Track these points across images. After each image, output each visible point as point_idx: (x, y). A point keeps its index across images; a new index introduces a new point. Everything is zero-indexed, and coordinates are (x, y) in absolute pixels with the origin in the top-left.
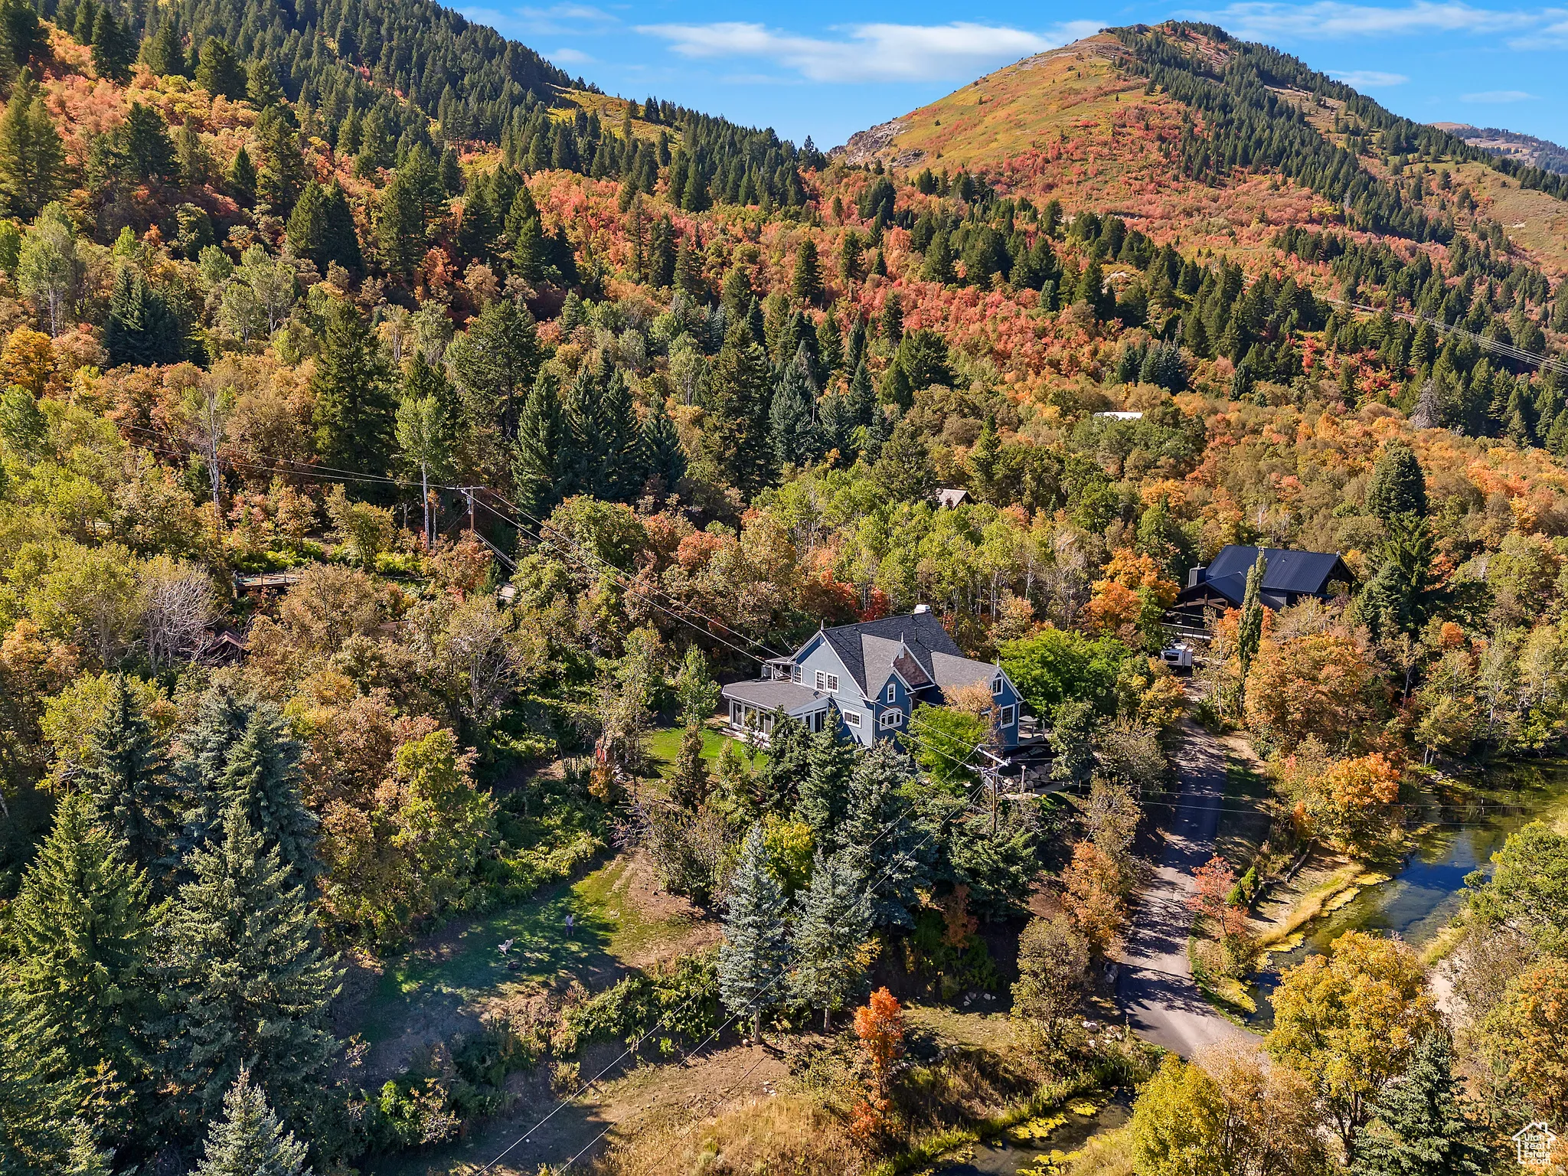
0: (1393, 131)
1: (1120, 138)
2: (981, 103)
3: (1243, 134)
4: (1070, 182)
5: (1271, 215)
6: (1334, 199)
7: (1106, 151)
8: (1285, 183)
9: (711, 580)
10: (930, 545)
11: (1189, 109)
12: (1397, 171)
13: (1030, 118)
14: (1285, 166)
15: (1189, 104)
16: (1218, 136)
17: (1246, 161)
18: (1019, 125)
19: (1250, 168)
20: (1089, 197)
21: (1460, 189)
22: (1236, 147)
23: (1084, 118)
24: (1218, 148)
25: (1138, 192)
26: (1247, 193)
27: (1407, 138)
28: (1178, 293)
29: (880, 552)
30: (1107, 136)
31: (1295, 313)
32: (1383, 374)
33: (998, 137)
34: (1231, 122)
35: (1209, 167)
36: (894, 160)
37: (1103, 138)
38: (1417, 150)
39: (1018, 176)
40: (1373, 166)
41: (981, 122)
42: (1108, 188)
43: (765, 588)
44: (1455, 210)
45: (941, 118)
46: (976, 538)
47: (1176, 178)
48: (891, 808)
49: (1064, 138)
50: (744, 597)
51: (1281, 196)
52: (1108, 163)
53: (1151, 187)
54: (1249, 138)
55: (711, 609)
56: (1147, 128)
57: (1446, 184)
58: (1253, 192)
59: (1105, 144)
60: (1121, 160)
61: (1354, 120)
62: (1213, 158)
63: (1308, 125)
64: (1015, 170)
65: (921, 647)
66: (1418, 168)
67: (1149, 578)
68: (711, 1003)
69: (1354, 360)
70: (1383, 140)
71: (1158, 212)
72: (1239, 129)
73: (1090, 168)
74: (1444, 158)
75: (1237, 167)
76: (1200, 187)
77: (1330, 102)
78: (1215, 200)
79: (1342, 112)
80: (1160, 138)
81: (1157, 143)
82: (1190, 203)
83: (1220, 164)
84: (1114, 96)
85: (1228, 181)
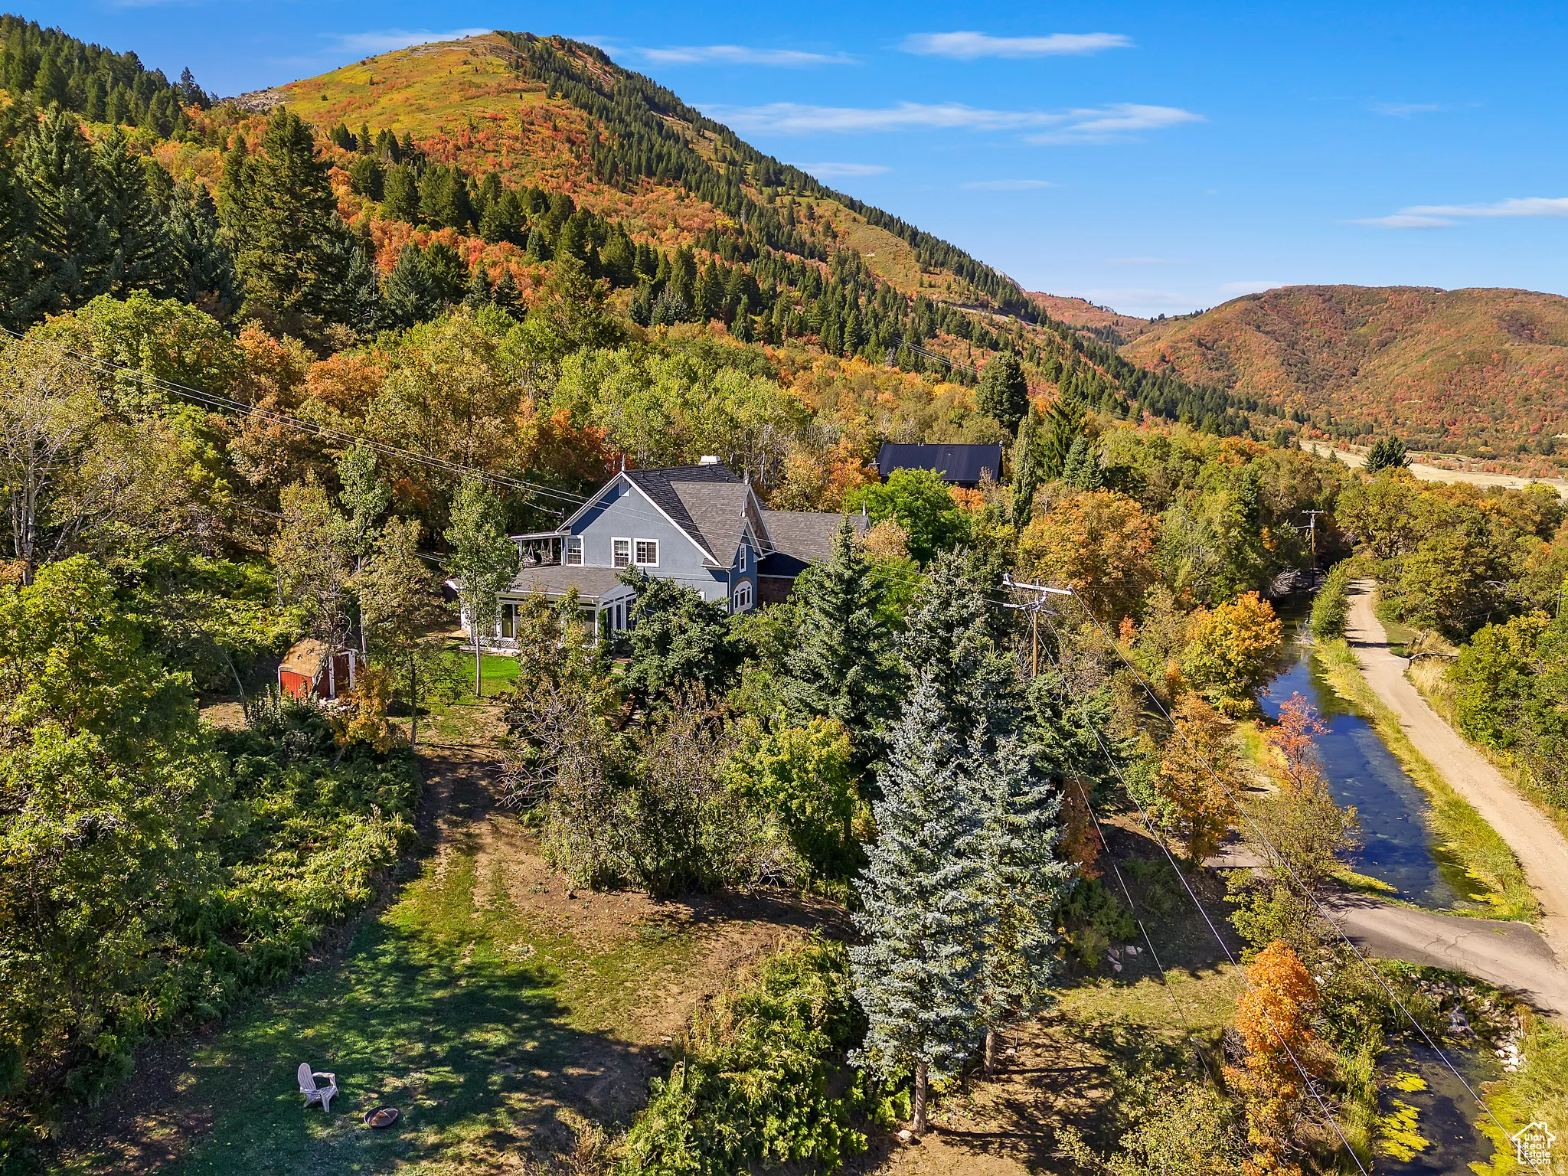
0: (762, 166)
1: (531, 135)
2: (372, 83)
3: (644, 146)
5: (683, 222)
6: (733, 214)
7: (518, 145)
8: (688, 196)
11: (591, 118)
12: (771, 200)
13: (431, 104)
14: (685, 181)
15: (590, 113)
16: (622, 146)
17: (650, 173)
18: (421, 109)
19: (655, 180)
21: (823, 221)
22: (639, 158)
23: (490, 111)
24: (623, 159)
26: (656, 201)
27: (774, 173)
30: (518, 131)
34: (632, 134)
35: (618, 174)
37: (514, 132)
38: (783, 184)
40: (751, 193)
44: (821, 236)
45: (327, 93)
47: (589, 180)
49: (473, 128)
51: (687, 207)
52: (523, 159)
53: (567, 185)
54: (651, 150)
56: (555, 129)
57: (811, 216)
58: (661, 200)
59: (516, 139)
60: (534, 156)
61: (729, 152)
62: (621, 166)
63: (692, 151)
66: (787, 199)
70: (755, 173)
72: (640, 143)
73: (504, 161)
74: (806, 193)
75: (642, 176)
76: (613, 191)
77: (708, 134)
78: (630, 204)
79: (719, 144)
80: (569, 140)
81: (567, 145)
82: (606, 204)
83: (628, 173)
84: (517, 95)
85: (637, 188)
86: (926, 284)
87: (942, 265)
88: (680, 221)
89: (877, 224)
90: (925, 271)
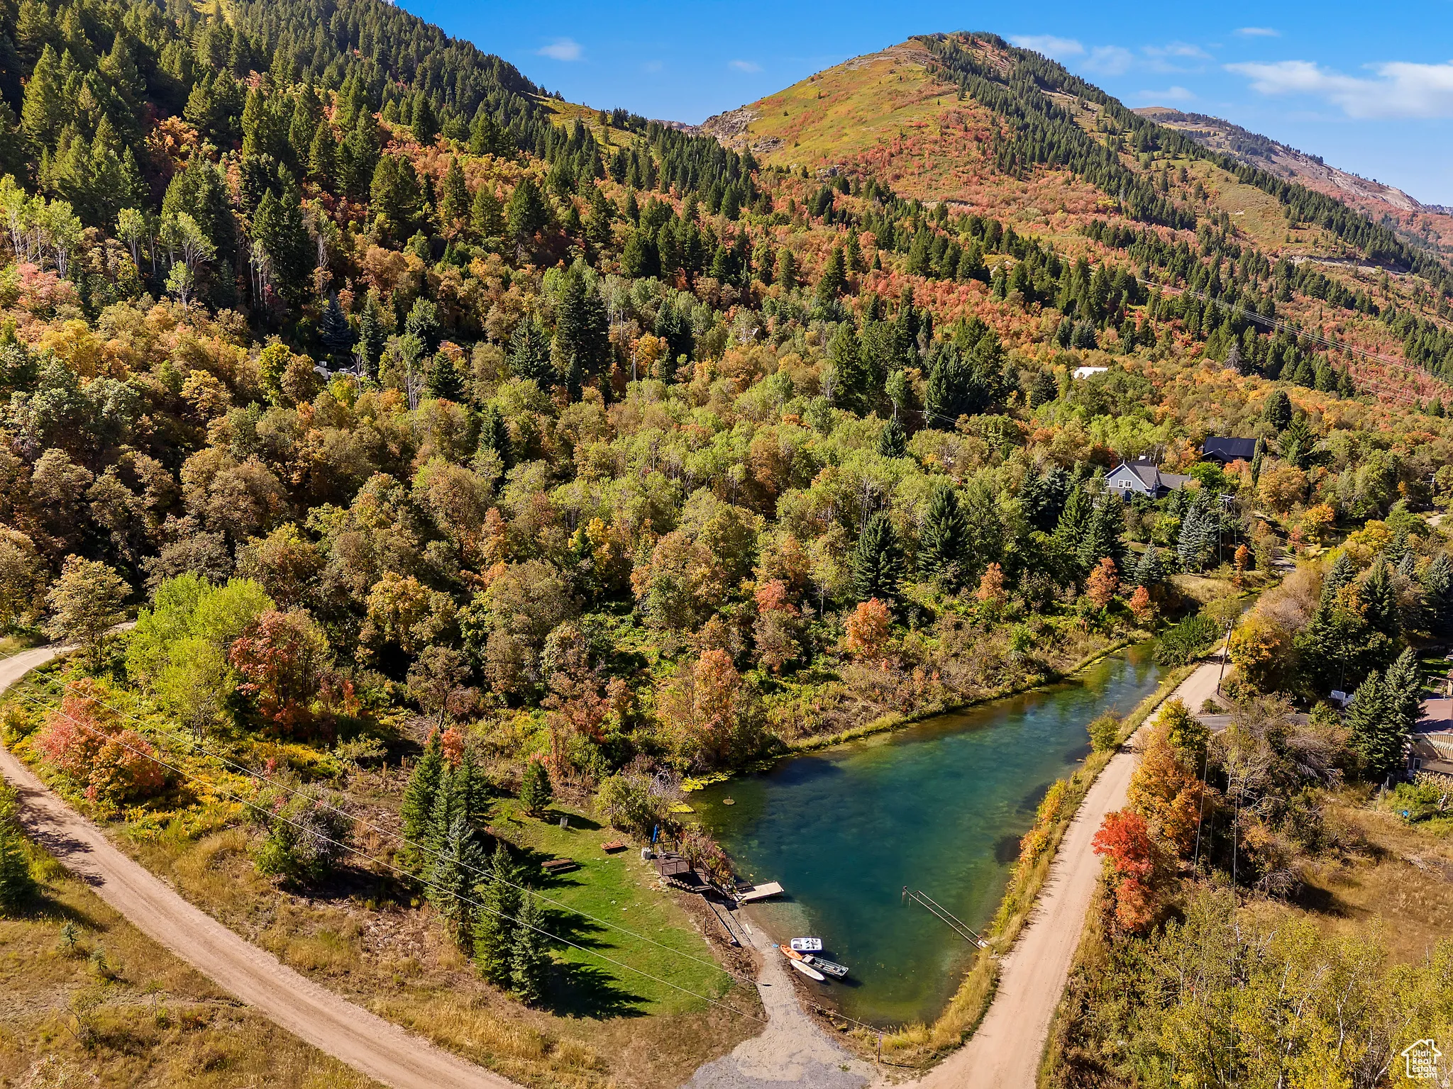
0: (1142, 132)
1: (947, 138)
2: (820, 97)
3: (1038, 137)
4: (912, 174)
5: (1069, 206)
6: (1111, 193)
7: (937, 148)
8: (1074, 179)
11: (994, 114)
12: (1147, 166)
13: (869, 116)
14: (1072, 164)
15: (993, 110)
16: (1019, 138)
17: (1042, 160)
18: (862, 122)
19: (1047, 166)
20: (930, 187)
21: (1195, 182)
22: (1034, 147)
23: (916, 119)
24: (1020, 149)
25: (967, 184)
26: (1047, 186)
27: (1152, 138)
30: (937, 135)
31: (1126, 293)
32: (1187, 336)
33: (847, 131)
34: (1028, 126)
35: (1016, 164)
36: (755, 146)
37: (933, 137)
38: (1159, 149)
40: (1128, 161)
41: (825, 115)
42: (943, 180)
44: (1192, 199)
45: (788, 109)
47: (993, 173)
49: (903, 136)
51: (1073, 190)
52: (940, 159)
53: (975, 179)
54: (1043, 141)
56: (966, 129)
57: (1184, 179)
58: (1051, 185)
59: (936, 142)
60: (949, 156)
61: (1110, 121)
62: (1018, 156)
63: (1076, 124)
64: (869, 163)
66: (1162, 164)
70: (1134, 140)
71: (985, 201)
72: (1034, 132)
73: (927, 163)
74: (1181, 156)
75: (1035, 164)
76: (1011, 180)
77: (1091, 105)
78: (1025, 192)
79: (1101, 114)
80: (978, 139)
81: (975, 143)
82: (1006, 193)
83: (1023, 161)
84: (935, 100)
85: (1031, 175)
86: (1293, 239)
87: (1312, 219)
88: (1067, 204)
89: (1249, 182)
90: (1293, 227)
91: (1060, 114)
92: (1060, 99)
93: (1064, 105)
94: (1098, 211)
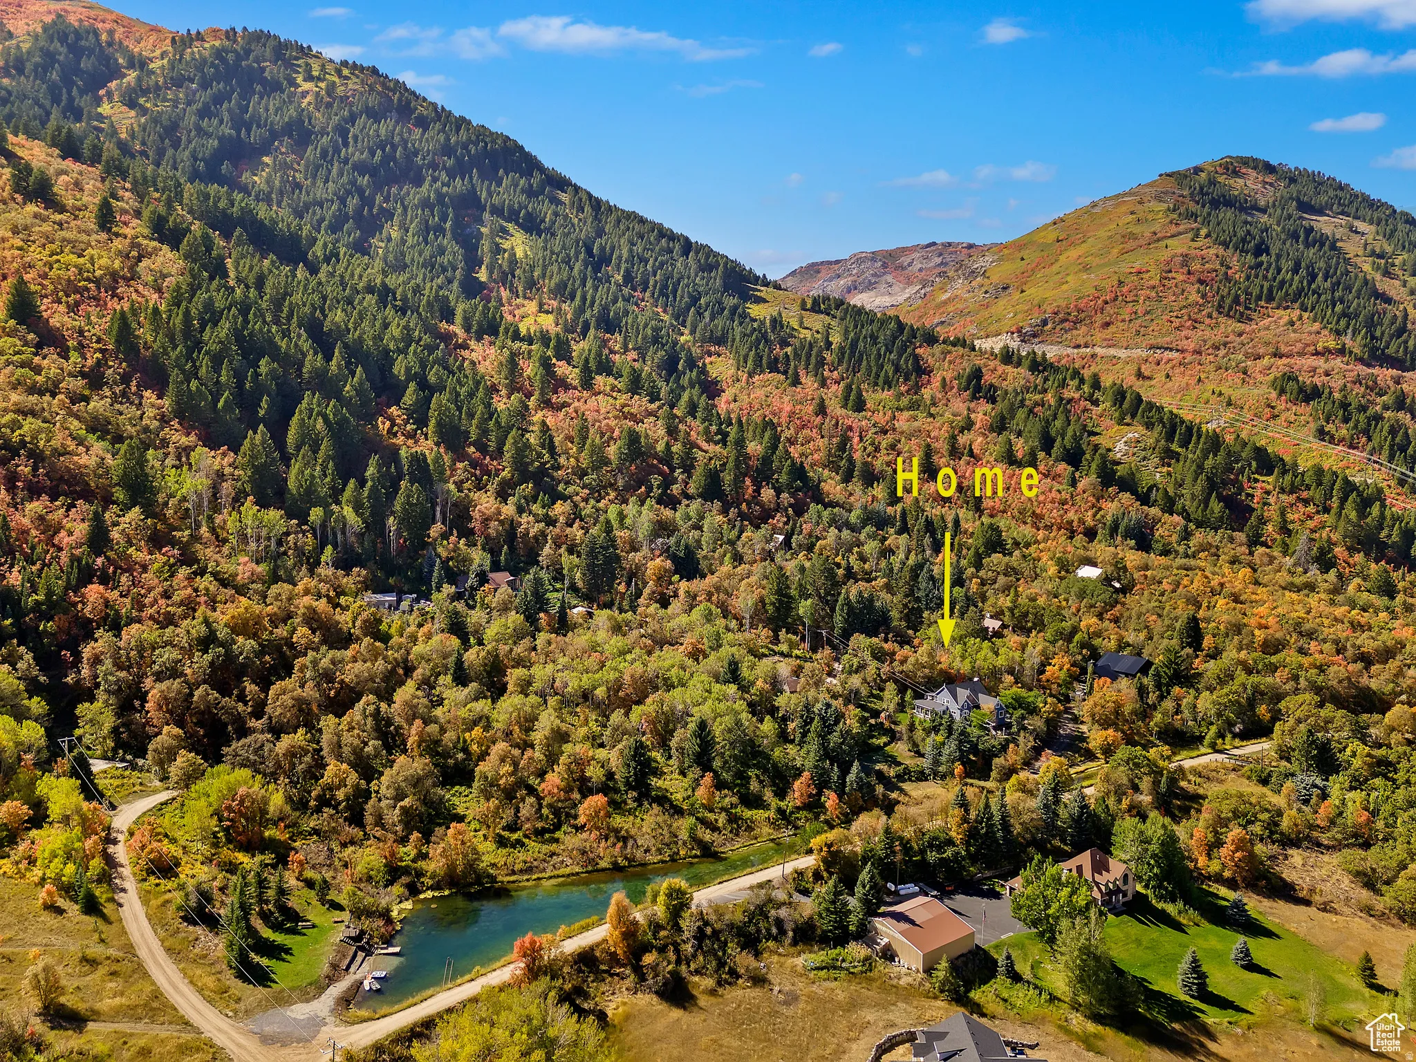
1: (1166, 282)
2: (1058, 241)
3: (1270, 275)
4: (1123, 321)
5: (1284, 349)
6: (1338, 334)
7: (1154, 294)
8: (1300, 318)
9: (908, 667)
10: (981, 655)
11: (1226, 253)
13: (1095, 262)
14: (1302, 304)
15: (1227, 248)
16: (1248, 278)
17: (1270, 298)
18: (1086, 268)
19: (1274, 304)
20: (1138, 333)
22: (1262, 287)
23: (1137, 265)
24: (1247, 288)
25: (1177, 328)
26: (1267, 328)
28: (1175, 447)
29: (963, 658)
30: (1156, 281)
31: (1254, 464)
32: (1311, 509)
33: (1069, 279)
34: (1261, 264)
35: (1238, 304)
36: (986, 292)
37: (1152, 283)
39: (1082, 315)
41: (1057, 260)
42: (1153, 326)
43: (927, 671)
45: (1025, 254)
46: (997, 654)
47: (1210, 316)
48: (963, 733)
49: (1120, 282)
50: (919, 674)
51: (1295, 331)
52: (1155, 304)
53: (1189, 323)
54: (1275, 279)
55: (907, 676)
56: (1189, 273)
58: (1272, 327)
59: (1154, 288)
60: (1165, 301)
61: (1380, 244)
62: (1243, 298)
64: (1080, 311)
65: (975, 692)
67: (1067, 666)
68: (922, 773)
69: (1292, 498)
71: (1191, 347)
72: (1267, 271)
73: (1140, 309)
75: (1262, 303)
76: (1229, 322)
77: (1364, 227)
78: (1240, 334)
80: (1201, 282)
81: (1197, 286)
82: (1219, 337)
83: (1248, 302)
84: (1163, 243)
85: (1255, 316)
91: (1322, 241)
92: (1325, 225)
93: (1327, 230)
94: (1317, 353)
